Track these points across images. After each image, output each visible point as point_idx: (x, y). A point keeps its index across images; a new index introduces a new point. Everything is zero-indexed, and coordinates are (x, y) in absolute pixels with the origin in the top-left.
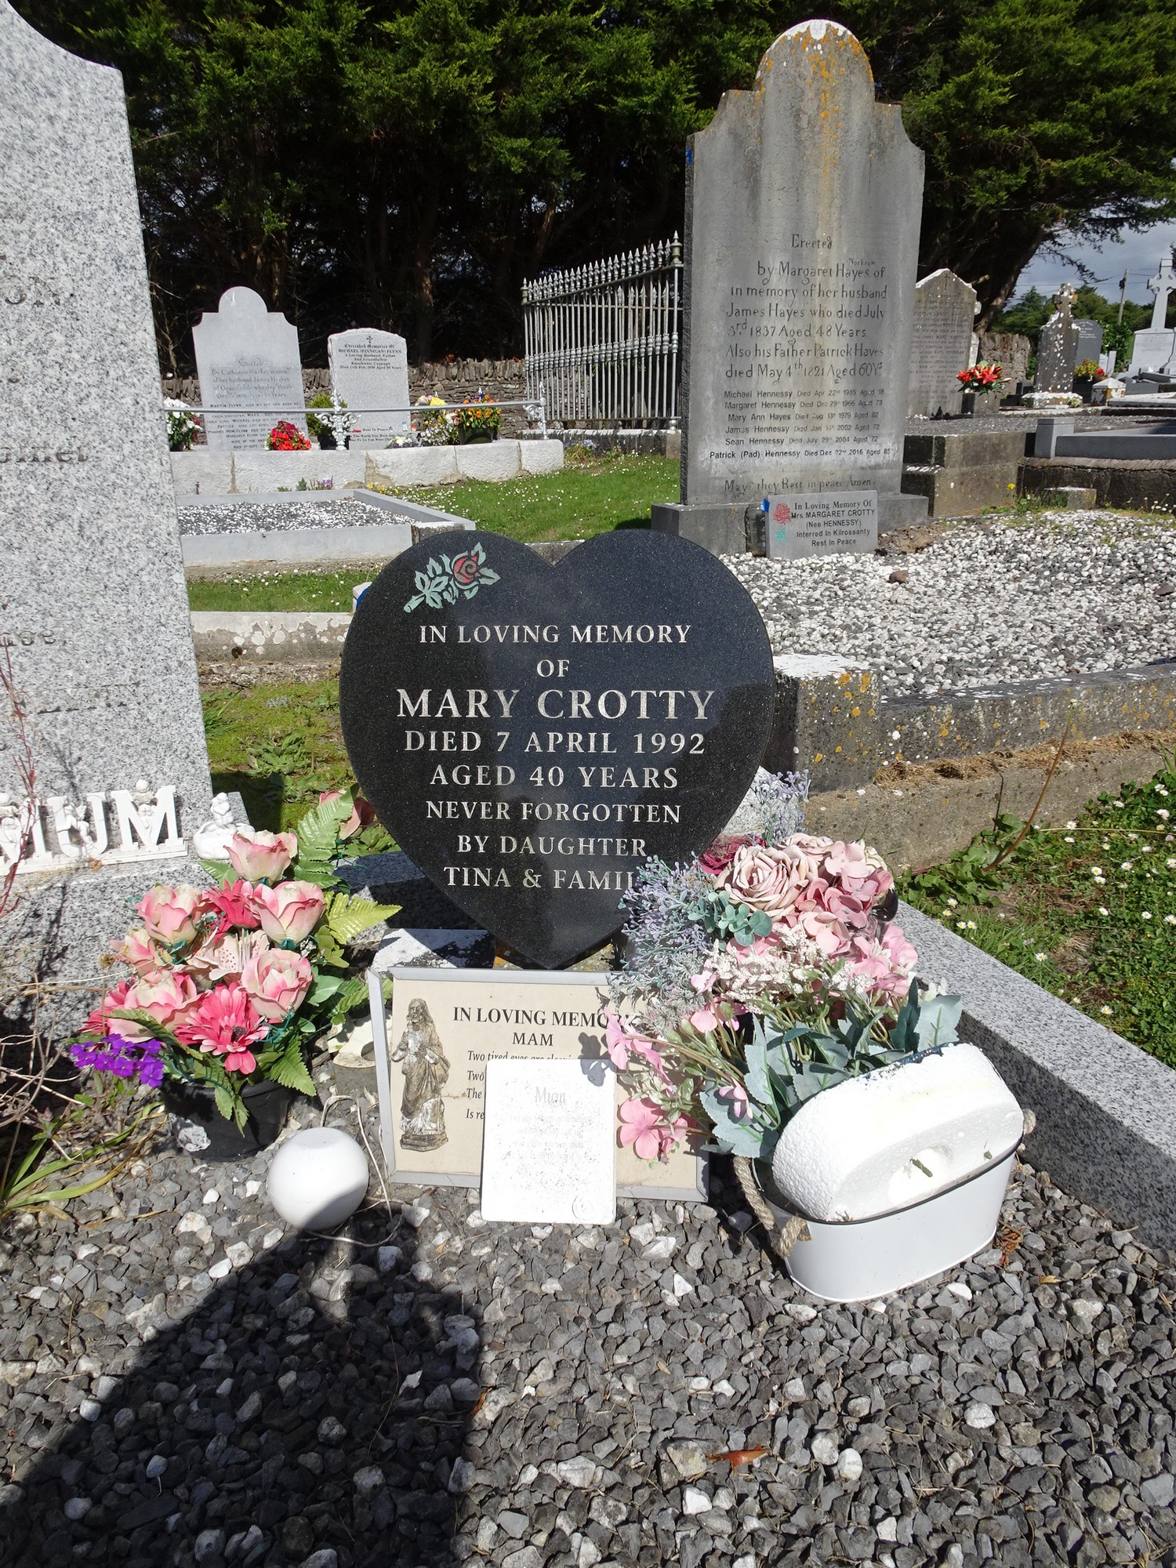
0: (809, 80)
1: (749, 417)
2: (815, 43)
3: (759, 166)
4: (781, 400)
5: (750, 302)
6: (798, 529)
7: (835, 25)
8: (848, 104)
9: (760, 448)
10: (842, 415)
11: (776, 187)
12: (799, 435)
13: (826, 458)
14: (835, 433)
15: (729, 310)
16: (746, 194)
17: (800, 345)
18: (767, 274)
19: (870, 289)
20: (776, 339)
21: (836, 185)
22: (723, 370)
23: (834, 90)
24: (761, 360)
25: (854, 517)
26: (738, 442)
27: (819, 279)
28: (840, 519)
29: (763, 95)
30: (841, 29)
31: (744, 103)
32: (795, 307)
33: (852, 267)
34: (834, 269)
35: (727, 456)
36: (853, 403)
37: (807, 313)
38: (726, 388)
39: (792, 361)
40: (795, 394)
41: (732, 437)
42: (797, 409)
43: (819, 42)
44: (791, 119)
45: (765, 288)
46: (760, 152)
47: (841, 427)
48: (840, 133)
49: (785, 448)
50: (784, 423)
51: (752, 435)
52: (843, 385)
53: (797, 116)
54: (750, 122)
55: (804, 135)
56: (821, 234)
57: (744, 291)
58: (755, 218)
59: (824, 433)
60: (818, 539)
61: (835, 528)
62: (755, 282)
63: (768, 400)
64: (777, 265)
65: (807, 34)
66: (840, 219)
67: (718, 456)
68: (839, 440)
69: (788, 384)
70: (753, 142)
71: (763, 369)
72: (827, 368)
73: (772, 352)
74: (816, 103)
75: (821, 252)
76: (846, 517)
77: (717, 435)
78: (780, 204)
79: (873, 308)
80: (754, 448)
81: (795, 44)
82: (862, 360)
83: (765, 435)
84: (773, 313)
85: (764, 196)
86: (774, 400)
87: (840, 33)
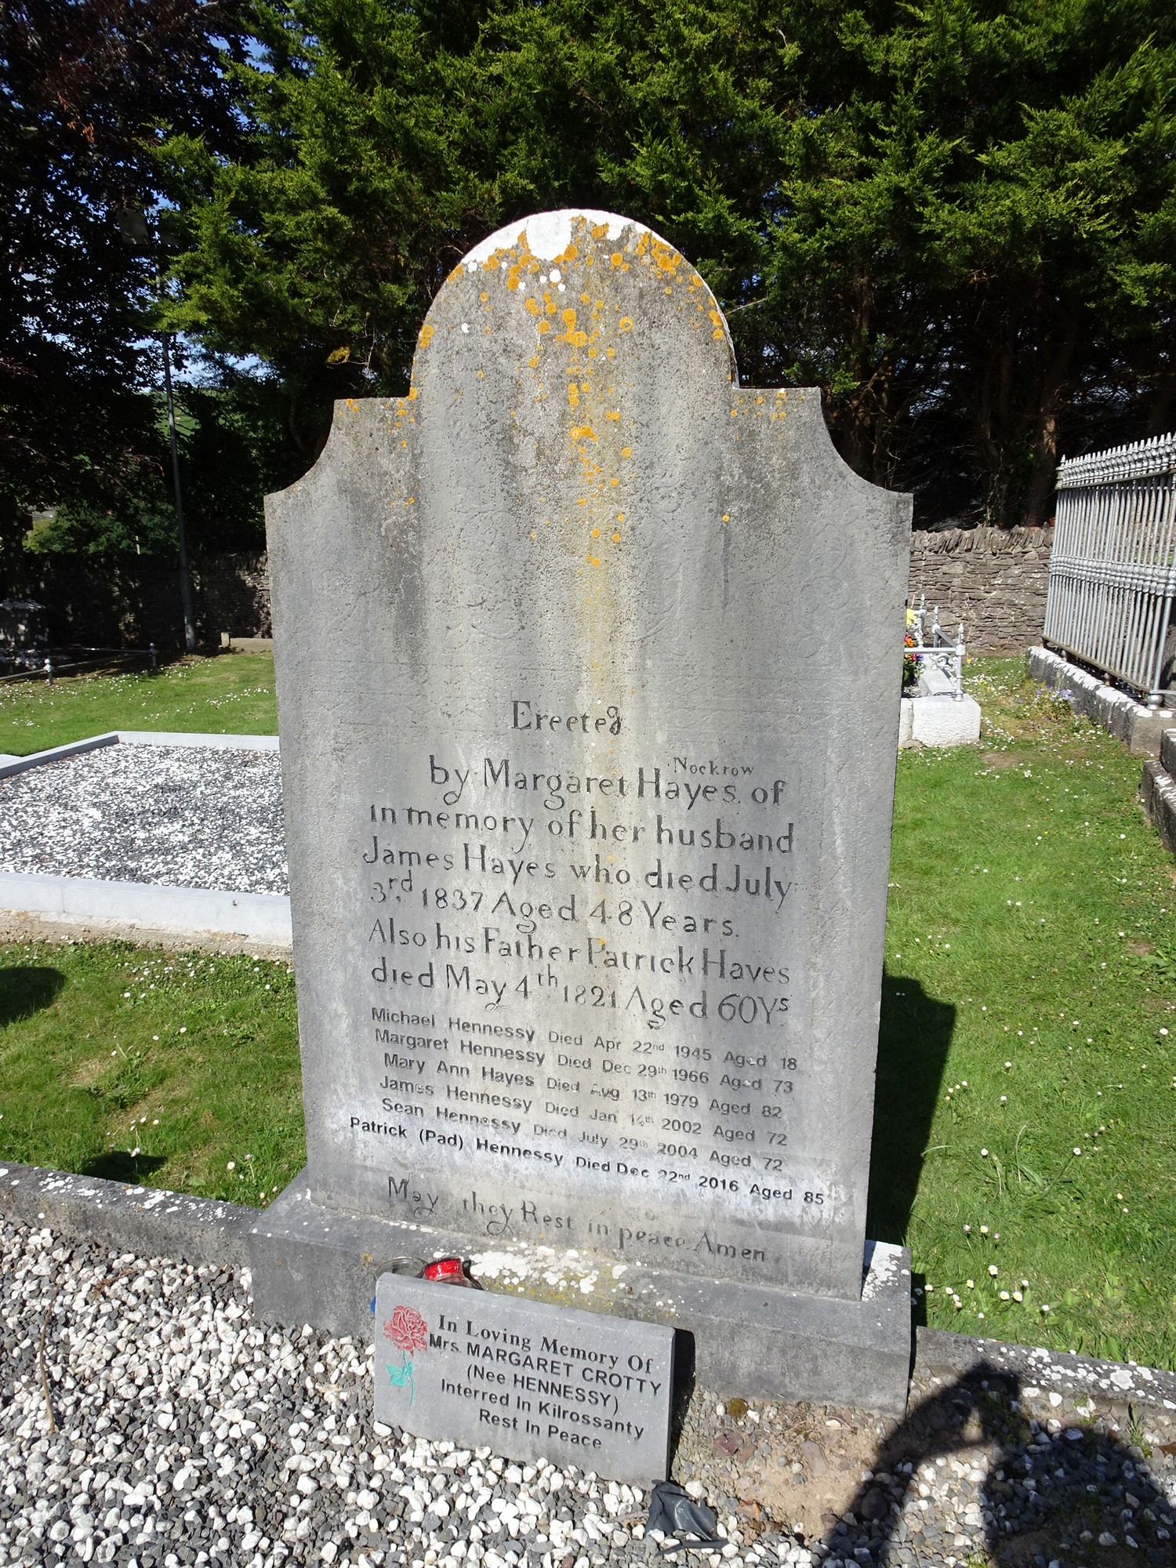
0: (531, 357)
1: (431, 1066)
2: (545, 268)
3: (418, 557)
4: (508, 1044)
5: (418, 837)
6: (443, 1374)
7: (597, 217)
8: (648, 399)
9: (465, 1130)
10: (672, 1099)
11: (463, 600)
12: (556, 1120)
13: (630, 1182)
14: (654, 1135)
15: (369, 850)
16: (390, 616)
17: (547, 937)
18: (453, 784)
19: (742, 828)
20: (486, 917)
21: (627, 592)
22: (365, 967)
23: (604, 372)
24: (451, 956)
25: (600, 1387)
26: (412, 1111)
27: (589, 800)
28: (560, 1380)
29: (417, 404)
30: (615, 224)
31: (371, 424)
32: (530, 857)
33: (683, 776)
34: (632, 779)
35: (389, 1131)
36: (703, 1078)
37: (562, 871)
38: (374, 1000)
39: (530, 968)
40: (541, 1035)
41: (396, 1097)
42: (550, 1068)
43: (555, 264)
44: (489, 450)
45: (451, 811)
46: (418, 528)
47: (670, 1124)
48: (628, 472)
49: (523, 1141)
50: (520, 1092)
51: (441, 1101)
52: (672, 1034)
53: (507, 439)
54: (386, 463)
55: (528, 483)
56: (589, 701)
57: (402, 816)
58: (417, 666)
59: (623, 1128)
60: (495, 1409)
61: (544, 1397)
62: (426, 797)
63: (476, 1038)
64: (479, 766)
65: (519, 253)
66: (641, 668)
67: (369, 1127)
68: (665, 1149)
69: (522, 1013)
70: (398, 508)
71: (459, 976)
72: (624, 994)
73: (479, 944)
74: (554, 407)
75: (594, 741)
76: (575, 1380)
77: (363, 1087)
78: (475, 635)
79: (752, 872)
80: (448, 1128)
81: (490, 279)
82: (727, 986)
83: (473, 1108)
84: (475, 864)
85: (434, 620)
86: (492, 1041)
87: (613, 235)
